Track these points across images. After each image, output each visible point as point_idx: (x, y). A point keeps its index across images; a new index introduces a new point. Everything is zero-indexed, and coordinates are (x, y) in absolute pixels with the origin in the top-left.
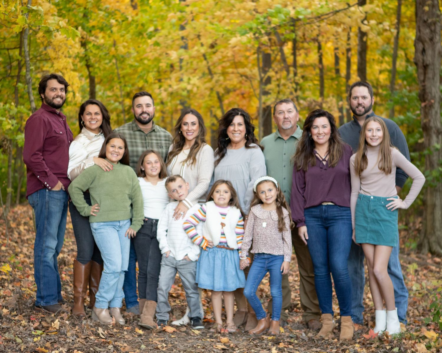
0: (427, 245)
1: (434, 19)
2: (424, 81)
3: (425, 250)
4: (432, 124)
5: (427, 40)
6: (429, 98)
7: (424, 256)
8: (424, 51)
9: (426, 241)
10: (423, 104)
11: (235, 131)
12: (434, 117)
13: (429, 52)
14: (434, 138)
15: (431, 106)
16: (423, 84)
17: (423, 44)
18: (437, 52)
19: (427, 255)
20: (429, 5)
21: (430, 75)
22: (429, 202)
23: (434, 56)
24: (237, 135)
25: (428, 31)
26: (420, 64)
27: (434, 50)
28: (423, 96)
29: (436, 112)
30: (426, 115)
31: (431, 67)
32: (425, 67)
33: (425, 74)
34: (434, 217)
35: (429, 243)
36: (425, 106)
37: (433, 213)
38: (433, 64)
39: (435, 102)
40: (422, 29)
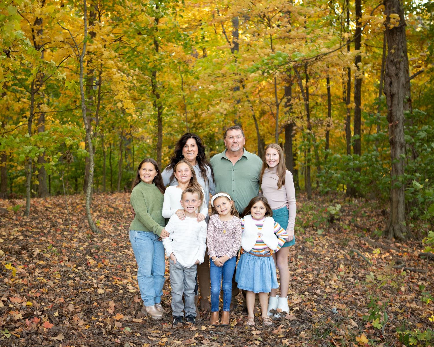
0: (392, 231)
1: (399, 59)
2: (391, 107)
3: (391, 236)
4: (397, 140)
5: (394, 75)
6: (395, 119)
7: (389, 241)
8: (391, 83)
9: (391, 229)
10: (391, 124)
11: (189, 151)
12: (398, 134)
13: (395, 84)
14: (399, 150)
15: (396, 126)
16: (390, 109)
17: (391, 78)
18: (401, 85)
19: (391, 240)
20: (395, 49)
21: (396, 102)
22: (394, 199)
23: (399, 87)
24: (191, 155)
25: (394, 68)
26: (388, 93)
27: (398, 83)
28: (390, 118)
29: (400, 130)
30: (393, 132)
31: (396, 96)
32: (392, 96)
33: (392, 101)
34: (398, 210)
35: (394, 230)
36: (392, 126)
37: (397, 207)
38: (398, 94)
39: (399, 123)
40: (389, 66)
